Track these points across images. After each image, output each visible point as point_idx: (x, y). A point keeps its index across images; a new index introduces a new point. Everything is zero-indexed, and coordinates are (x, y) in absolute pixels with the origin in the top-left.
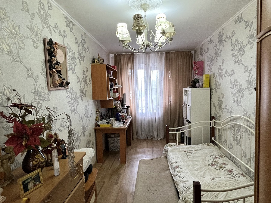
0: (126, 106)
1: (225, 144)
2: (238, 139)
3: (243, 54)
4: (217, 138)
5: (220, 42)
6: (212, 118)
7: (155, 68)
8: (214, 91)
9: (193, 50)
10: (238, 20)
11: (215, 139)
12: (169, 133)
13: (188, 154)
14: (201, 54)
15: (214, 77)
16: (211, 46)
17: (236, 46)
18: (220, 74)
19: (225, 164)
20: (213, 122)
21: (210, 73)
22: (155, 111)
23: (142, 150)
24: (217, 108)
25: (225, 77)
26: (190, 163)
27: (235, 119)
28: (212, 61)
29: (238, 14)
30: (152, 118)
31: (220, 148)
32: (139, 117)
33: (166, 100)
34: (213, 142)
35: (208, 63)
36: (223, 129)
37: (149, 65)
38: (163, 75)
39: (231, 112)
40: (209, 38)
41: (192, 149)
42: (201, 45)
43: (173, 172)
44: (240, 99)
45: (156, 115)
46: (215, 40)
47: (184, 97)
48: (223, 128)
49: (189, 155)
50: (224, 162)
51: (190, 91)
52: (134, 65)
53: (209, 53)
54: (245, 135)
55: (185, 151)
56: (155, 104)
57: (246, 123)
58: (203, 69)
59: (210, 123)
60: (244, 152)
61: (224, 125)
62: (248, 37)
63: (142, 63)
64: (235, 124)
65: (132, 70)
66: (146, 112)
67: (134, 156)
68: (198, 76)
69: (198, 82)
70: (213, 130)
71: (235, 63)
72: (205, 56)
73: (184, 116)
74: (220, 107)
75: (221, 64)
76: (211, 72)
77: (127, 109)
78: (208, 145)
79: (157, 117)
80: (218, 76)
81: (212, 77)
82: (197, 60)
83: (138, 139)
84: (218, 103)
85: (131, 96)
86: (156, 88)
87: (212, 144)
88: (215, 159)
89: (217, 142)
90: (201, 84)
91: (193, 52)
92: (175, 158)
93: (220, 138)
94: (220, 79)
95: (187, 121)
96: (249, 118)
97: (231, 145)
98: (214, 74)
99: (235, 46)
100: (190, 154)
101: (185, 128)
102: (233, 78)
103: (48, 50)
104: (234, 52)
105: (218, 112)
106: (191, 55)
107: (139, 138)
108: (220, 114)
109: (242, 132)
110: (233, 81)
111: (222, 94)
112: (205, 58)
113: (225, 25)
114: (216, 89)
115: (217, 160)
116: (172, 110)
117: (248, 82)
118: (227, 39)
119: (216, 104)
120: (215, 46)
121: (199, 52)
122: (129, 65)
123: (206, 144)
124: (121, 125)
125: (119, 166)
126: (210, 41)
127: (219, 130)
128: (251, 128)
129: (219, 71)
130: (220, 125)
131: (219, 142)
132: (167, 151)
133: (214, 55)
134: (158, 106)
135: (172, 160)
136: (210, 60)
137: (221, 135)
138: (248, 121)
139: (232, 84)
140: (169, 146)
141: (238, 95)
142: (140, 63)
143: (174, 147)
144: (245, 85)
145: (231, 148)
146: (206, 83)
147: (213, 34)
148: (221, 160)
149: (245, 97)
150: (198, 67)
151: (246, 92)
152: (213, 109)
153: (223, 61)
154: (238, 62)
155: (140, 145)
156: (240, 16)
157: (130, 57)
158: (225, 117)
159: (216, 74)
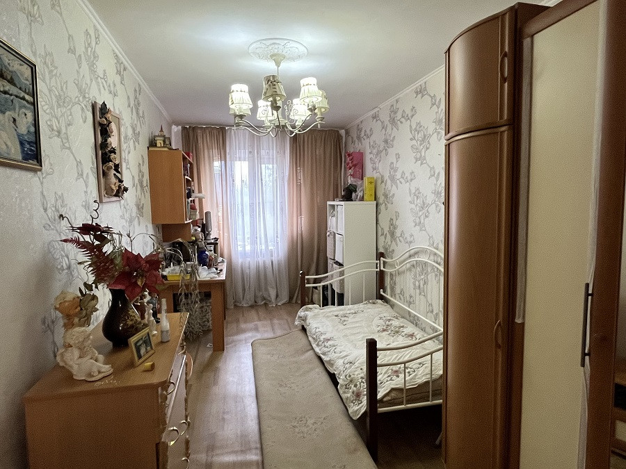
0: (212, 237)
1: (401, 296)
2: (422, 286)
3: (427, 148)
4: (388, 290)
5: (393, 121)
6: (380, 255)
7: (271, 160)
8: (382, 207)
9: (342, 128)
10: (421, 92)
11: (384, 292)
12: (306, 285)
13: (343, 319)
14: (359, 138)
15: (382, 182)
16: (377, 126)
17: (418, 134)
18: (392, 178)
19: (403, 327)
20: (382, 262)
21: (375, 175)
22: (270, 248)
23: (251, 325)
24: (388, 236)
25: (401, 182)
26: (348, 332)
27: (416, 253)
28: (379, 153)
29: (421, 82)
30: (264, 262)
31: (392, 306)
32: (238, 261)
33: (292, 226)
34: (382, 298)
35: (372, 156)
36: (399, 274)
37: (257, 154)
38: (287, 174)
39: (411, 242)
40: (373, 112)
41: (348, 312)
42: (358, 121)
43: (320, 350)
44: (424, 220)
45: (272, 256)
46: (385, 117)
47: (329, 218)
48: (398, 270)
49: (345, 321)
50: (402, 325)
51: (342, 206)
52: (228, 151)
53: (373, 138)
54: (431, 277)
55: (336, 316)
56: (270, 233)
57: (432, 257)
58: (362, 166)
59: (377, 264)
60: (431, 305)
61: (400, 263)
62: (435, 122)
63: (244, 147)
64: (416, 261)
65: (223, 162)
66: (253, 251)
67: (236, 338)
68: (355, 179)
69: (355, 191)
70: (381, 276)
71: (416, 161)
72: (366, 143)
73: (329, 255)
74: (392, 234)
75: (395, 161)
76: (377, 172)
77: (215, 244)
78: (374, 303)
79: (275, 259)
80: (389, 182)
81: (379, 181)
82: (351, 150)
83: (235, 305)
84: (390, 228)
85: (221, 218)
86: (274, 202)
87: (379, 301)
88: (387, 322)
89: (388, 297)
90: (360, 194)
91: (343, 132)
92: (323, 327)
93: (393, 289)
94: (392, 186)
95: (337, 263)
96: (437, 249)
97: (411, 297)
98: (382, 177)
99: (416, 133)
100: (346, 319)
101: (332, 276)
102: (414, 185)
103: (101, 124)
104: (414, 142)
105: (389, 243)
106: (339, 137)
107: (238, 304)
108: (393, 246)
109: (427, 274)
110: (413, 191)
111: (396, 212)
112: (366, 147)
113: (400, 95)
114: (386, 205)
115: (390, 323)
116: (304, 245)
117: (434, 193)
118: (403, 120)
119: (386, 230)
120: (383, 128)
121: (354, 134)
122: (215, 151)
123: (371, 301)
124: (213, 275)
125: (212, 355)
126: (375, 117)
127: (391, 274)
128: (439, 264)
129: (390, 173)
130: (393, 266)
131: (392, 297)
132: (304, 319)
133: (382, 145)
134: (277, 237)
135: (317, 330)
136: (375, 151)
137: (395, 284)
138: (435, 254)
139: (412, 195)
140: (307, 310)
141: (421, 213)
142: (239, 149)
143: (316, 311)
144: (430, 198)
145: (410, 303)
146: (369, 193)
147: (381, 106)
148: (396, 323)
149: (431, 216)
150: (354, 163)
151: (432, 209)
152: (381, 239)
153: (398, 156)
154: (421, 159)
155: (243, 316)
156: (423, 87)
157: (219, 133)
158: (400, 251)
159: (386, 177)
